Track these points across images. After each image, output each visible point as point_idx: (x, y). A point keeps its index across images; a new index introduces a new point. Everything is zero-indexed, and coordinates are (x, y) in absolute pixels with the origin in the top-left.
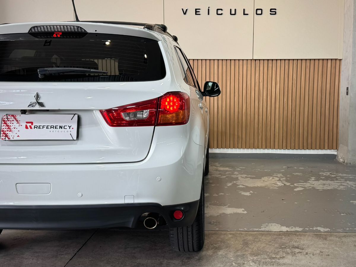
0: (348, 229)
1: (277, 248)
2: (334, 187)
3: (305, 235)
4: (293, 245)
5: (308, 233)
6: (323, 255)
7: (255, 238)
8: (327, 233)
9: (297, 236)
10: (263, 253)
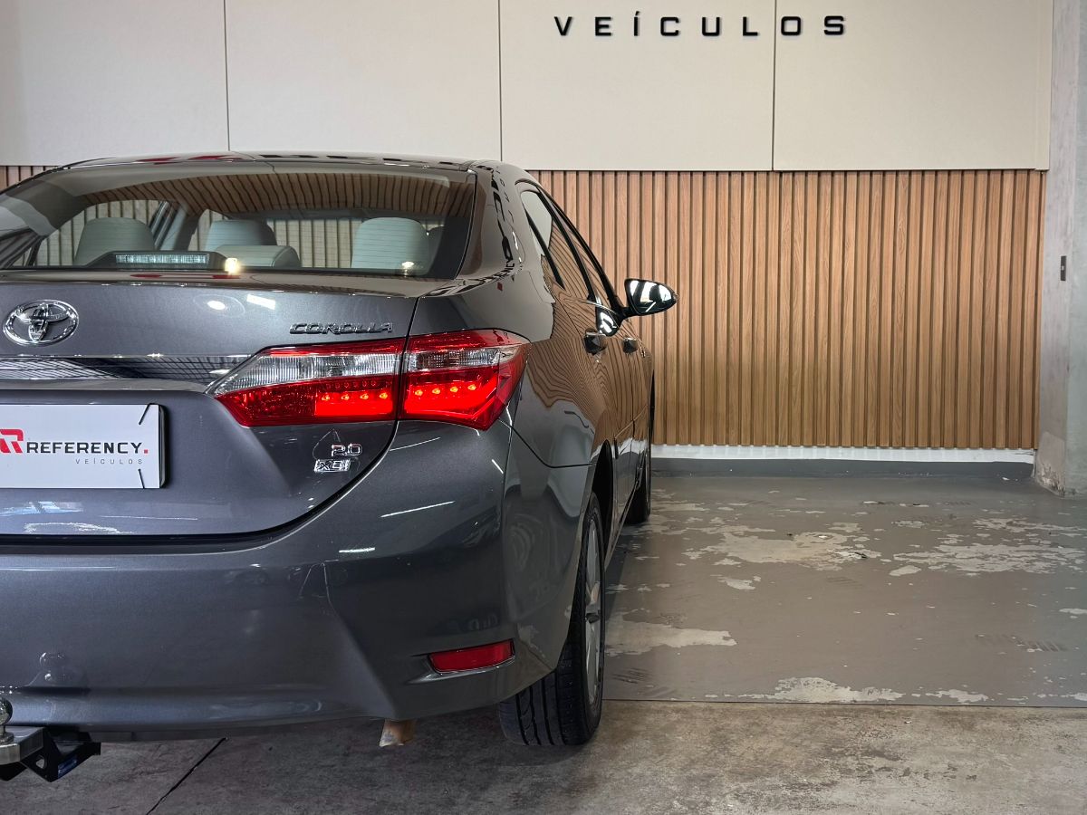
0: (1044, 696)
1: (816, 754)
3: (907, 716)
4: (868, 747)
5: (918, 710)
6: (958, 778)
7: (753, 724)
8: (977, 709)
9: (884, 718)
10: (771, 770)
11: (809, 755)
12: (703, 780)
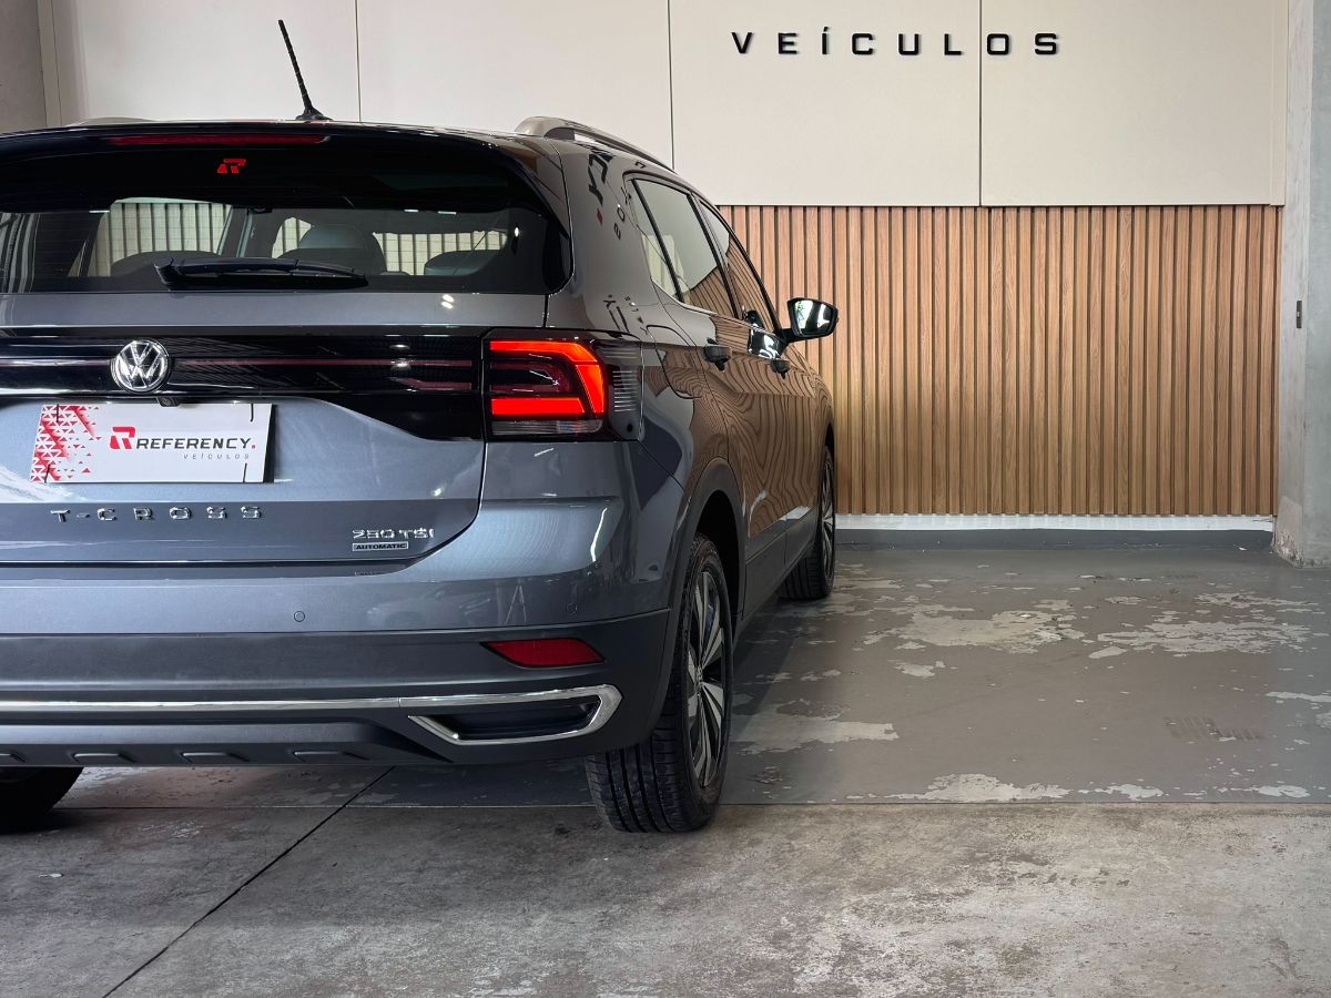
0: (1226, 790)
1: (955, 861)
2: (1231, 644)
4: (1017, 851)
5: (1082, 807)
6: (1108, 884)
8: (1148, 806)
9: (1042, 818)
10: (901, 879)
11: (948, 861)
12: (821, 893)
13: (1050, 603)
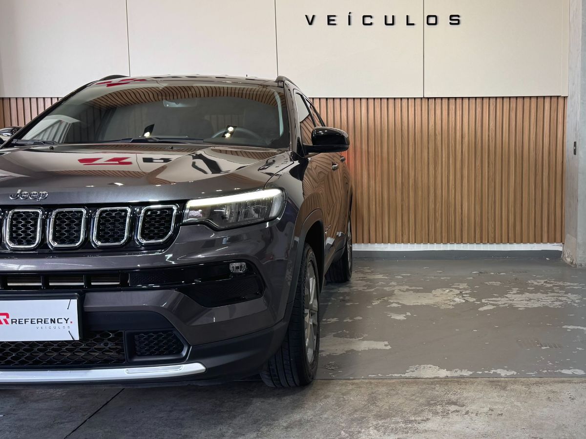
0: (546, 371)
1: (421, 405)
2: (545, 303)
3: (473, 383)
4: (450, 400)
5: (479, 380)
6: (493, 415)
7: (392, 390)
8: (510, 379)
9: (461, 385)
10: (396, 413)
11: (418, 405)
12: (359, 420)
13: (459, 285)
